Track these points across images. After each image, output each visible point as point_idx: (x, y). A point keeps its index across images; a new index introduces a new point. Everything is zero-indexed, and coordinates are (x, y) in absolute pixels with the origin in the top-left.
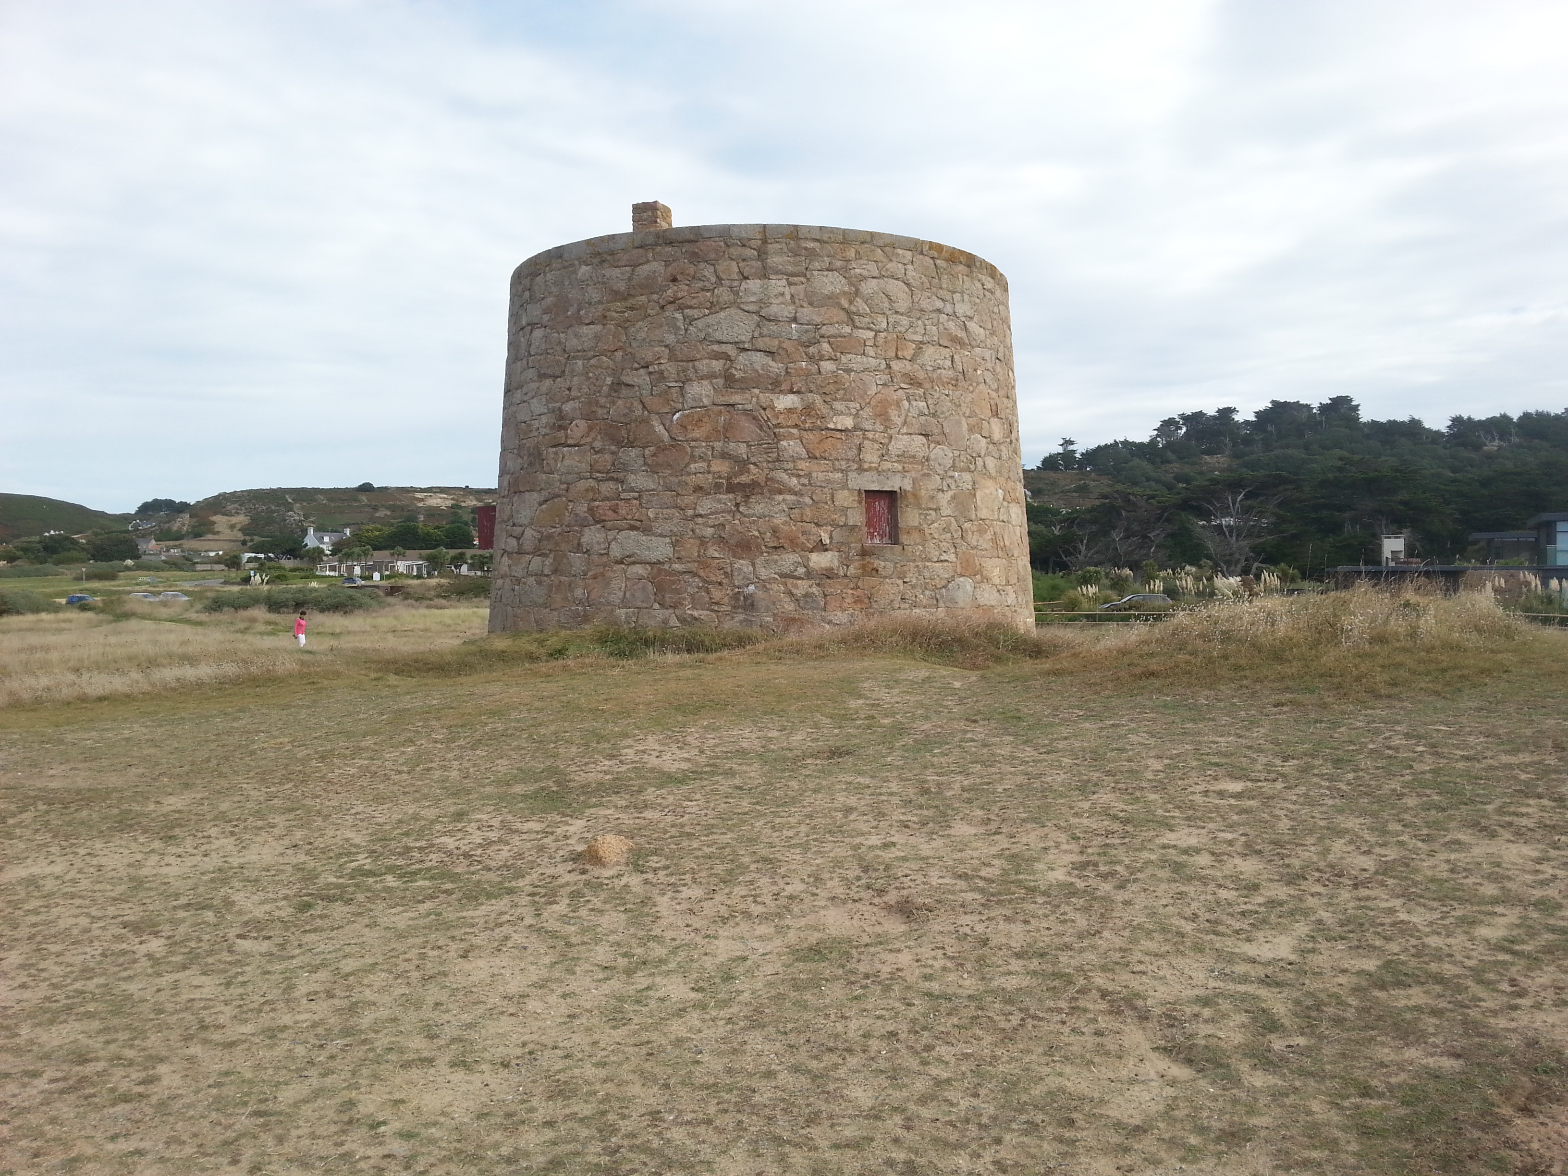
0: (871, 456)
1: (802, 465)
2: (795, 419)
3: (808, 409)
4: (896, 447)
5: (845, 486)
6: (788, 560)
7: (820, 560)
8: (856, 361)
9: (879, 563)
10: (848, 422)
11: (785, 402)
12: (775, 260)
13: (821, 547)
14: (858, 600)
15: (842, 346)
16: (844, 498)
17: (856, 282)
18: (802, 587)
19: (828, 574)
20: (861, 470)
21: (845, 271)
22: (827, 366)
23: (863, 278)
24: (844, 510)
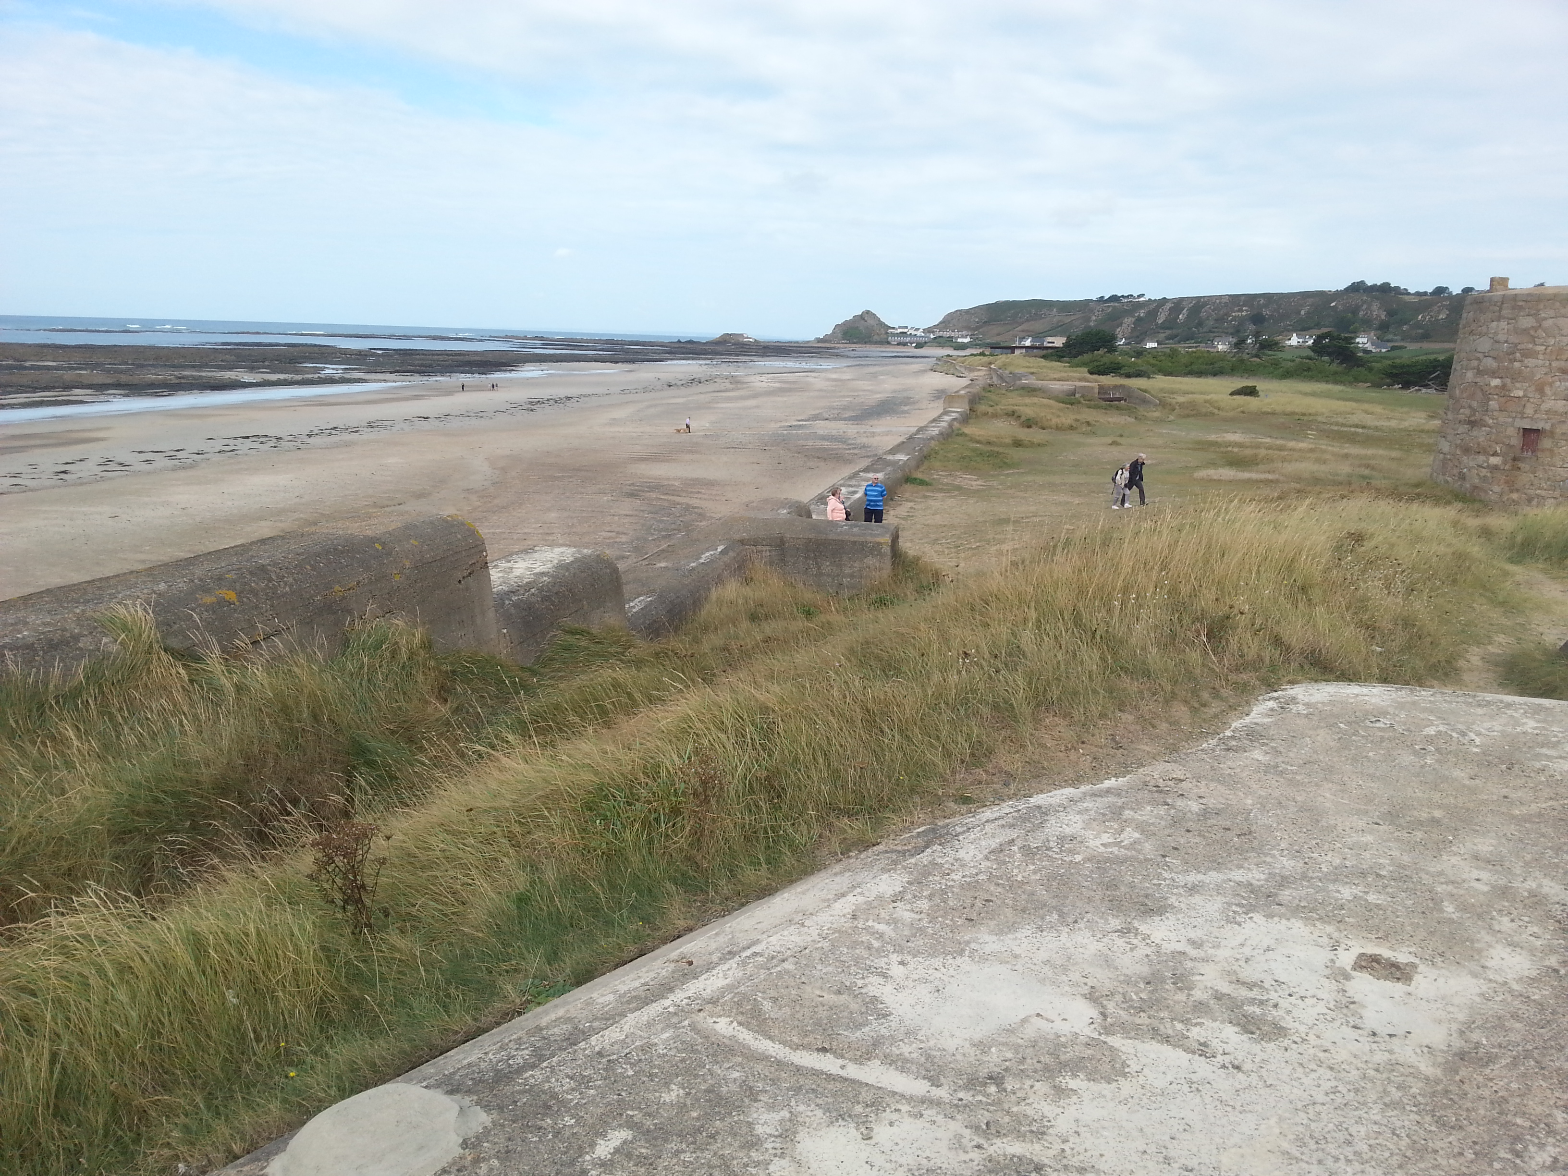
0: (1529, 411)
1: (1495, 413)
2: (1497, 391)
3: (1504, 387)
4: (1544, 407)
5: (1513, 426)
6: (1481, 458)
7: (1494, 460)
8: (1531, 362)
9: (1520, 465)
10: (1521, 393)
11: (1496, 382)
12: (1504, 312)
13: (1495, 454)
14: (1507, 482)
15: (1527, 354)
16: (1511, 431)
17: (1540, 321)
18: (1484, 472)
19: (1496, 468)
20: (1522, 418)
21: (1535, 315)
22: (1517, 365)
23: (1545, 319)
24: (1509, 437)
